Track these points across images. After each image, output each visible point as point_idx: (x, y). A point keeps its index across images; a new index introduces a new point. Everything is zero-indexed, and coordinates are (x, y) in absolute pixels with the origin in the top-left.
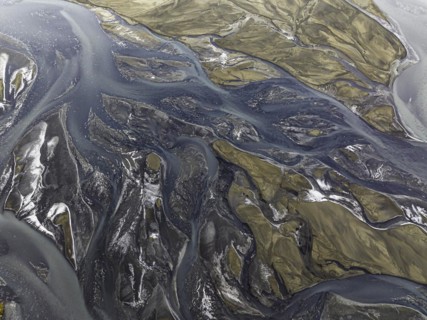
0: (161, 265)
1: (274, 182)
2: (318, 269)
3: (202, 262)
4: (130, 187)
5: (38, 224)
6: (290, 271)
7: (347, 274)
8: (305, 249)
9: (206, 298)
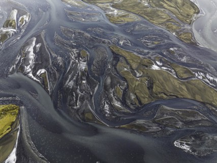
0: (87, 93)
1: (137, 62)
2: (156, 95)
3: (105, 92)
4: (73, 63)
5: (33, 77)
6: (143, 95)
7: (168, 98)
8: (150, 87)
9: (106, 105)
